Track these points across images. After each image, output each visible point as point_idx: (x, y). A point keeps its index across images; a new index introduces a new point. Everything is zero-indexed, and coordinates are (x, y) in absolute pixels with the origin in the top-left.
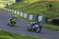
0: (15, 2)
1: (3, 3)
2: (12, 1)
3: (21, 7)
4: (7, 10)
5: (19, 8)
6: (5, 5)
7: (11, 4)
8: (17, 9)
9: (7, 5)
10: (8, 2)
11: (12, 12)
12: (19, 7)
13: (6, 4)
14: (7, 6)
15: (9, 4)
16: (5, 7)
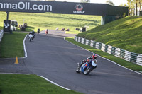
0: (101, 23)
1: (74, 25)
2: (96, 21)
3: (118, 36)
4: (83, 42)
5: (112, 38)
6: (77, 29)
7: (93, 27)
8: (108, 40)
9: (84, 29)
10: (85, 22)
11: (94, 46)
12: (111, 34)
13: (81, 29)
14: (84, 34)
15: (88, 28)
16: (78, 36)
